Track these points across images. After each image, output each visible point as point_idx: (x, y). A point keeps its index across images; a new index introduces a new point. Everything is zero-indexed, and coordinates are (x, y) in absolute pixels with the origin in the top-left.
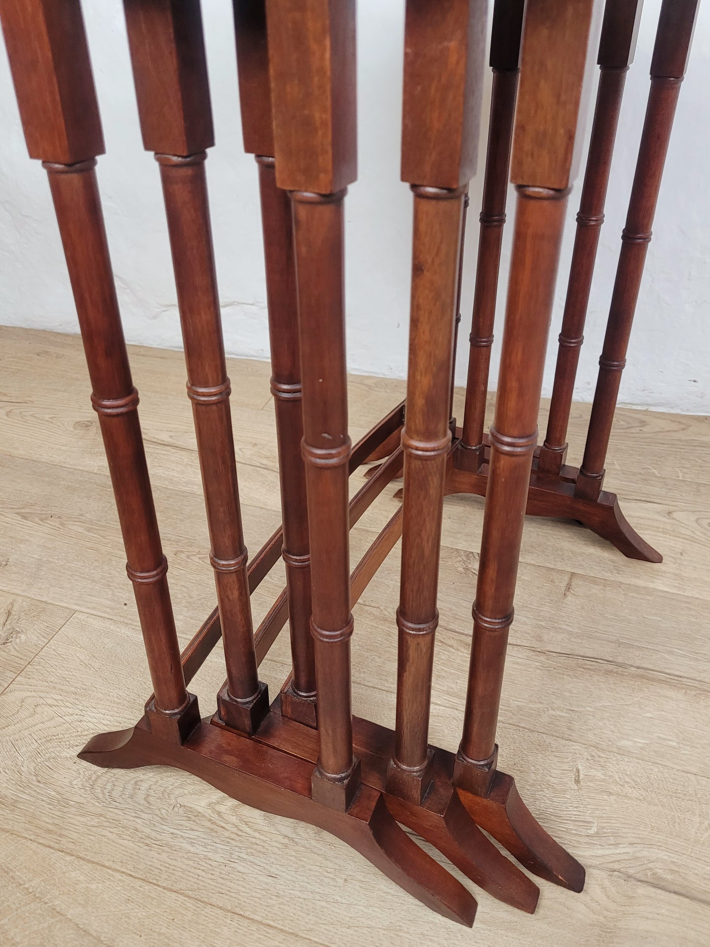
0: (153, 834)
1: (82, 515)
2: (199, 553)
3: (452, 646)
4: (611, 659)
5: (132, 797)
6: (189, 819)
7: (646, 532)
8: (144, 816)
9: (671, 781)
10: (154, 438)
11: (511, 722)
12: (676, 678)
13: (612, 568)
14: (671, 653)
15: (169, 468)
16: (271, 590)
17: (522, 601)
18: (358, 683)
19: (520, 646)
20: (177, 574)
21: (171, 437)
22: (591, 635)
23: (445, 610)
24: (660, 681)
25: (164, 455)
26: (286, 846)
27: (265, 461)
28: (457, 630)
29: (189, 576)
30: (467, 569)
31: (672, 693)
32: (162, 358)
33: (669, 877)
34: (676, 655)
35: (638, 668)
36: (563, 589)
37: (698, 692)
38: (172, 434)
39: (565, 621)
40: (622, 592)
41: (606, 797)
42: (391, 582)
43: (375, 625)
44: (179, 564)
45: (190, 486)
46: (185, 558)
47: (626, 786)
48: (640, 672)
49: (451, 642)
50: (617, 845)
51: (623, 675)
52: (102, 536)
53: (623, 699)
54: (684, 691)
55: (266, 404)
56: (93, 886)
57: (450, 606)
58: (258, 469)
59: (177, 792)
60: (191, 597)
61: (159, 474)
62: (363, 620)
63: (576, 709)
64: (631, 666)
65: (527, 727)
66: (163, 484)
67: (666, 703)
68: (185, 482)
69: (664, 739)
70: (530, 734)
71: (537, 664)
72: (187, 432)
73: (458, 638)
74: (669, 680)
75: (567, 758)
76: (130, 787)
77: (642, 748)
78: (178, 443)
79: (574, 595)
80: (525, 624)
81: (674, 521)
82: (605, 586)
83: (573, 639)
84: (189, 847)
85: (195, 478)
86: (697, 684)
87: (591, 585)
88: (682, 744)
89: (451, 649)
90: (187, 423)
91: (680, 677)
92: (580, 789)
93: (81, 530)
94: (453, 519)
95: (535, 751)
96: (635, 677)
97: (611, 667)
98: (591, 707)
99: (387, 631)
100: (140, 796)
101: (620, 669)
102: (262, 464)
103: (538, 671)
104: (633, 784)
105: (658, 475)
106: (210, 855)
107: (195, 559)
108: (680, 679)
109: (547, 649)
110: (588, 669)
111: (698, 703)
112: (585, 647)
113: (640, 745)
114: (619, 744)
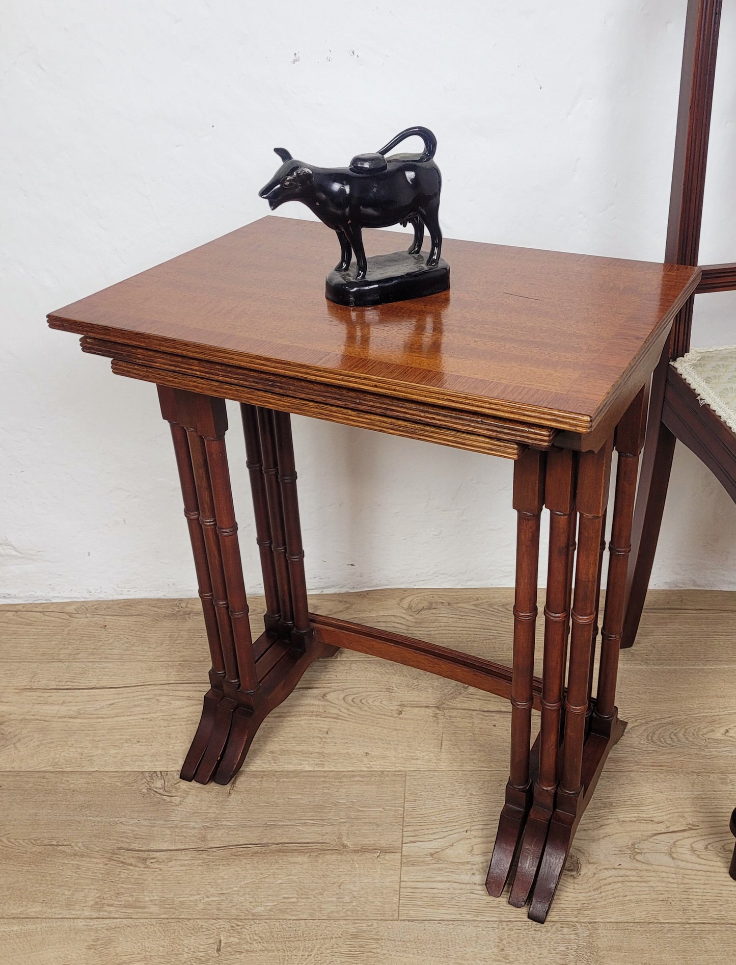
3: (131, 865)
4: (257, 842)
7: (303, 718)
9: (287, 929)
11: (173, 916)
12: (305, 845)
13: (271, 759)
14: (305, 824)
17: (193, 808)
18: (49, 918)
19: (187, 849)
22: (245, 825)
23: (128, 833)
28: (137, 848)
31: (300, 859)
34: (308, 826)
35: (277, 844)
36: (229, 788)
37: (319, 852)
39: (227, 818)
40: (275, 780)
41: (238, 956)
42: (82, 818)
43: (66, 862)
47: (254, 943)
48: (278, 847)
49: (132, 861)
51: (264, 853)
53: (262, 874)
54: (309, 854)
57: (132, 828)
62: (55, 860)
63: (225, 892)
64: (273, 844)
65: (186, 917)
67: (293, 868)
69: (288, 898)
70: (187, 922)
71: (199, 861)
73: (137, 855)
74: (298, 848)
75: (213, 934)
77: (270, 910)
79: (237, 791)
80: (194, 828)
81: (326, 703)
82: (262, 777)
83: (231, 833)
86: (319, 846)
88: (301, 898)
89: (131, 867)
91: (308, 843)
92: (220, 955)
94: (142, 742)
95: (190, 935)
96: (274, 852)
97: (257, 849)
98: (237, 887)
99: (77, 864)
101: (264, 849)
103: (200, 868)
104: (259, 940)
108: (308, 845)
109: (209, 846)
110: (239, 855)
111: (317, 862)
112: (239, 837)
113: (269, 908)
114: (254, 911)
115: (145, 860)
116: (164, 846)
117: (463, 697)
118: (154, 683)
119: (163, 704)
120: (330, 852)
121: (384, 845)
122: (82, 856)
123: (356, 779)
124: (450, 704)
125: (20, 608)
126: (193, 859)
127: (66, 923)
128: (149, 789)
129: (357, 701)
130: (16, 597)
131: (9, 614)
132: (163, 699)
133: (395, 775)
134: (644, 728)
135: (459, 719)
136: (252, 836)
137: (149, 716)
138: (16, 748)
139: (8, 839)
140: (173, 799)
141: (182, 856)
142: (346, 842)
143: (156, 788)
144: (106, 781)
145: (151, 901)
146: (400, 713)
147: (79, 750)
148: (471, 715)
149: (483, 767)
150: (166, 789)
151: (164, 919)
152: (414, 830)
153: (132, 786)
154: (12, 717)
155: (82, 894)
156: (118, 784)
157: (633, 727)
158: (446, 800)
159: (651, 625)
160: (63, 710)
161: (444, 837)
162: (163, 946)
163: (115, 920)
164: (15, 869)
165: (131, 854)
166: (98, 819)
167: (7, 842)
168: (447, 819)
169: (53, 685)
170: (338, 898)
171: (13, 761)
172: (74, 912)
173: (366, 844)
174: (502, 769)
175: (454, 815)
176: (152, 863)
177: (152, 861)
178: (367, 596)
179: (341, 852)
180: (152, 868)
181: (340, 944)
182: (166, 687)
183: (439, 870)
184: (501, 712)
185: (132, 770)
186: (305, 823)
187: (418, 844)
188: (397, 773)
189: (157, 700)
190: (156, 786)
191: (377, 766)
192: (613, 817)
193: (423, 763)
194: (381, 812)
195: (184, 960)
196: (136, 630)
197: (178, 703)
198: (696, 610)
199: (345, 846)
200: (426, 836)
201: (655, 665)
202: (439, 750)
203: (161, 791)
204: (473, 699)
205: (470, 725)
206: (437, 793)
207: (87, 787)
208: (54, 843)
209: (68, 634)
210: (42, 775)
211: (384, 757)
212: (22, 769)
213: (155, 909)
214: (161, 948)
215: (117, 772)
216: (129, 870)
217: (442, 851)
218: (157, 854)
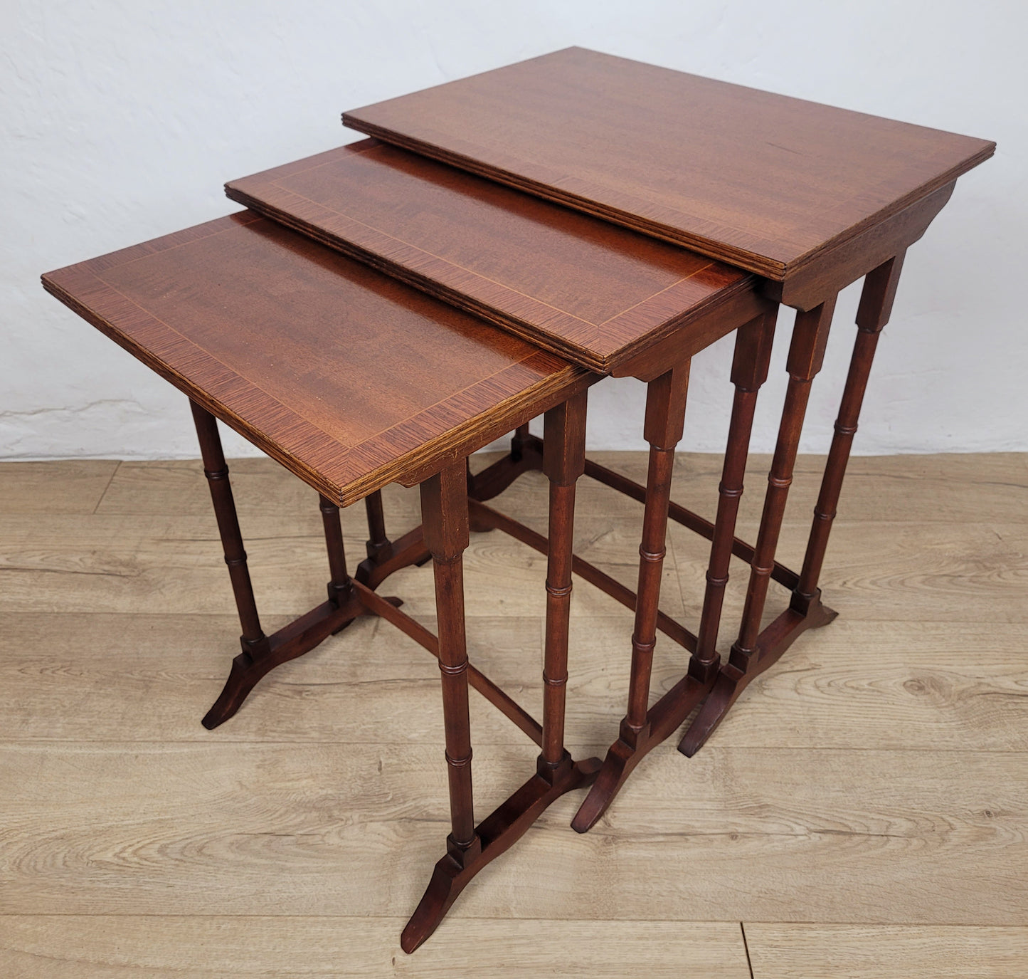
0: (76, 885)
2: (62, 667)
3: (287, 696)
4: (405, 678)
5: (52, 865)
6: (101, 869)
8: (67, 875)
11: (333, 741)
15: (14, 592)
16: (133, 685)
19: (339, 683)
20: (47, 689)
21: (8, 559)
22: (392, 663)
25: (5, 579)
26: (177, 866)
27: (106, 568)
28: (291, 683)
29: (59, 689)
33: (436, 813)
35: (424, 680)
36: (373, 631)
38: (8, 556)
39: (373, 656)
41: (399, 774)
44: (47, 680)
45: (39, 606)
46: (51, 674)
47: (412, 763)
48: (426, 682)
49: (288, 693)
50: (404, 802)
51: (413, 687)
53: (413, 705)
55: (97, 507)
56: (39, 929)
58: (101, 576)
59: (87, 854)
60: (64, 706)
61: (5, 600)
63: (380, 720)
65: (345, 741)
66: (12, 609)
68: (33, 603)
70: (347, 746)
71: (352, 694)
72: (23, 552)
73: (292, 688)
75: (373, 755)
76: (49, 859)
77: (425, 736)
78: (18, 565)
79: (381, 634)
80: (343, 665)
83: (379, 669)
84: (105, 886)
85: (42, 597)
89: (288, 699)
90: (21, 542)
92: (381, 774)
95: (351, 756)
97: (405, 684)
98: (390, 716)
100: (59, 862)
101: (412, 684)
102: (105, 570)
103: (353, 700)
104: (417, 761)
106: (121, 886)
107: (60, 672)
109: (359, 681)
110: (389, 689)
112: (387, 673)
113: (423, 734)
114: (409, 737)
115: (300, 693)
116: (318, 681)
117: (591, 550)
118: (288, 535)
119: (299, 554)
121: (527, 680)
123: (493, 624)
125: (146, 464)
126: (346, 691)
127: (233, 746)
129: (488, 554)
130: (140, 454)
131: (135, 470)
132: (298, 550)
133: (531, 621)
136: (400, 672)
137: (287, 566)
138: (162, 593)
139: (166, 673)
141: (335, 689)
145: (311, 727)
146: (530, 565)
147: (223, 596)
151: (325, 743)
154: (153, 565)
155: (245, 721)
160: (202, 559)
162: (327, 766)
163: (279, 744)
164: (177, 699)
165: (287, 687)
167: (166, 676)
169: (189, 536)
170: (488, 727)
171: (160, 605)
172: (239, 737)
176: (307, 695)
177: (307, 693)
180: (309, 699)
181: (493, 765)
182: (300, 540)
183: (580, 702)
185: (276, 613)
188: (533, 619)
189: (293, 551)
191: (513, 612)
194: (520, 653)
195: (348, 778)
196: (264, 486)
197: (314, 555)
208: (212, 677)
209: (197, 490)
210: (190, 617)
211: (518, 605)
212: (171, 612)
213: (315, 734)
214: (326, 768)
216: (286, 700)
217: (582, 686)
218: (312, 688)
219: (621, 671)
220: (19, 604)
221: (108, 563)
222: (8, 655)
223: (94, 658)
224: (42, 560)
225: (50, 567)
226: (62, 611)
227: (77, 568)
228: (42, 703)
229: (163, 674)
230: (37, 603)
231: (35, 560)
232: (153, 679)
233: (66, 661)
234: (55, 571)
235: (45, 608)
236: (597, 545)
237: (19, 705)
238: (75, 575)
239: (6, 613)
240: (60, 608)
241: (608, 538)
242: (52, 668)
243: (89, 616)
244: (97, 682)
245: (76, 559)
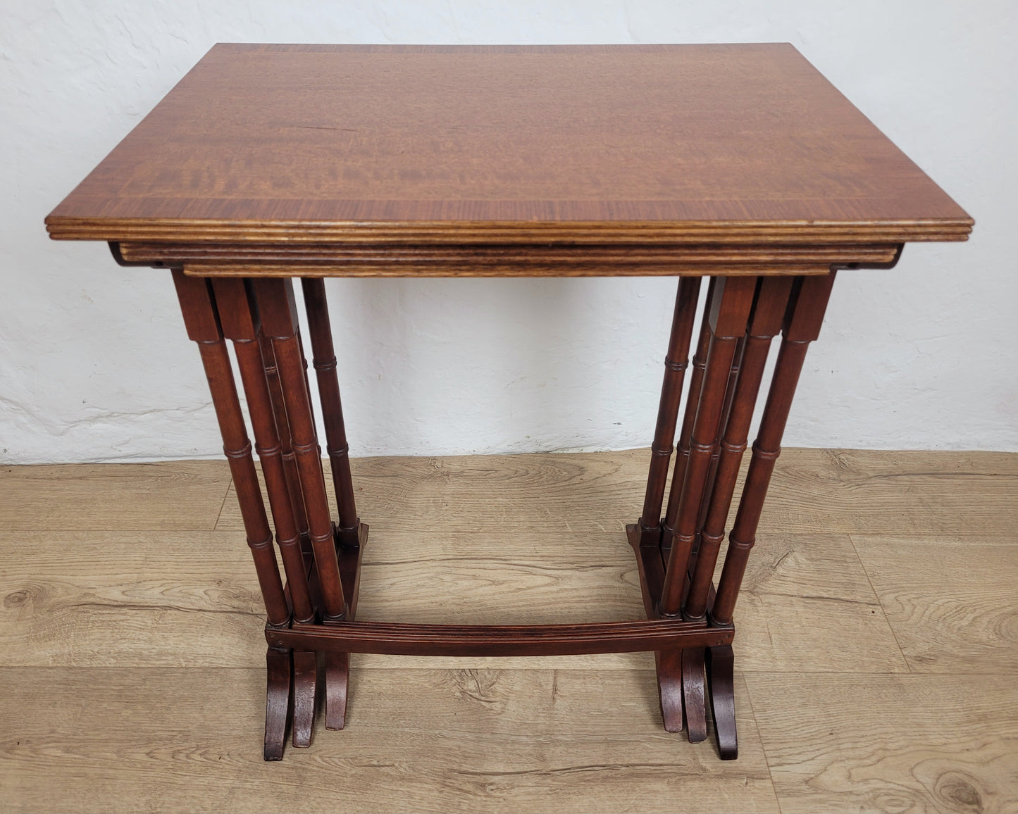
1: (53, 732)
2: (198, 748)
3: (468, 792)
4: (604, 763)
10: (105, 599)
12: (658, 768)
15: (134, 639)
16: (285, 775)
17: (519, 717)
19: (526, 772)
20: (182, 783)
21: (123, 593)
22: (584, 740)
23: (455, 749)
24: (649, 775)
25: (123, 621)
27: (236, 604)
28: (471, 771)
29: (195, 783)
30: (464, 692)
32: (81, 478)
35: (627, 766)
36: (551, 691)
37: (678, 777)
38: (123, 588)
39: (560, 731)
40: (600, 682)
42: (398, 729)
43: (395, 788)
44: (181, 769)
45: (164, 658)
46: (185, 760)
48: (629, 770)
49: (469, 787)
51: (616, 778)
52: (85, 755)
53: (621, 806)
54: (666, 780)
57: (458, 743)
58: (231, 614)
61: (125, 650)
62: (382, 786)
64: (622, 765)
66: (133, 663)
67: (655, 798)
68: (157, 654)
71: (546, 789)
72: (140, 582)
73: (473, 780)
74: (653, 772)
78: (135, 600)
79: (562, 696)
80: (527, 744)
82: (585, 679)
83: (570, 750)
85: (166, 645)
86: (674, 769)
87: (574, 681)
89: (470, 796)
90: (136, 569)
91: (661, 765)
93: (59, 753)
96: (627, 777)
97: (606, 772)
99: (407, 791)
101: (614, 772)
102: (234, 608)
103: (548, 797)
105: (605, 531)
107: (196, 757)
108: (662, 768)
109: (550, 768)
110: (588, 780)
111: (679, 790)
112: (581, 756)
115: (483, 786)
116: (500, 768)
117: (775, 579)
118: (432, 558)
119: (449, 584)
120: (689, 777)
121: (749, 769)
122: (411, 780)
124: (764, 587)
126: (537, 785)
128: (463, 692)
132: (447, 578)
134: (987, 619)
135: (780, 607)
136: (594, 755)
139: (321, 757)
140: (493, 705)
141: (523, 780)
142: (704, 764)
143: (470, 691)
144: (411, 682)
148: (791, 601)
149: (825, 667)
150: (482, 692)
152: (776, 750)
153: (442, 688)
156: (426, 685)
157: (975, 618)
158: (799, 710)
159: (949, 493)
161: (813, 759)
164: (339, 798)
165: (466, 778)
166: (417, 731)
167: (321, 761)
168: (808, 735)
173: (727, 767)
174: (847, 671)
175: (814, 730)
176: (492, 790)
177: (492, 787)
178: (633, 456)
179: (702, 777)
180: (495, 797)
182: (446, 563)
183: (820, 801)
184: (823, 598)
185: (436, 667)
186: (650, 738)
187: (785, 768)
189: (441, 579)
190: (470, 688)
192: (994, 734)
193: (756, 662)
196: (396, 493)
198: (991, 475)
199: (704, 770)
200: (792, 757)
201: (972, 542)
202: (770, 646)
203: (476, 695)
204: (787, 581)
205: (794, 614)
206: (785, 700)
207: (393, 689)
208: (375, 762)
215: (421, 669)
216: (469, 799)
217: (817, 776)
218: (496, 779)
219: (858, 752)
220: (141, 656)
221: (237, 597)
222: (135, 731)
223: (234, 733)
224: (162, 593)
225: (172, 603)
226: (191, 665)
227: (203, 605)
228: (178, 804)
229: (317, 758)
230: (161, 654)
231: (152, 594)
232: (306, 766)
233: (202, 739)
234: (178, 609)
235: (170, 660)
236: (780, 570)
237: (151, 807)
238: (201, 614)
239: (126, 669)
240: (187, 661)
241: (790, 561)
242: (185, 749)
243: (222, 672)
244: (240, 771)
245: (200, 592)
